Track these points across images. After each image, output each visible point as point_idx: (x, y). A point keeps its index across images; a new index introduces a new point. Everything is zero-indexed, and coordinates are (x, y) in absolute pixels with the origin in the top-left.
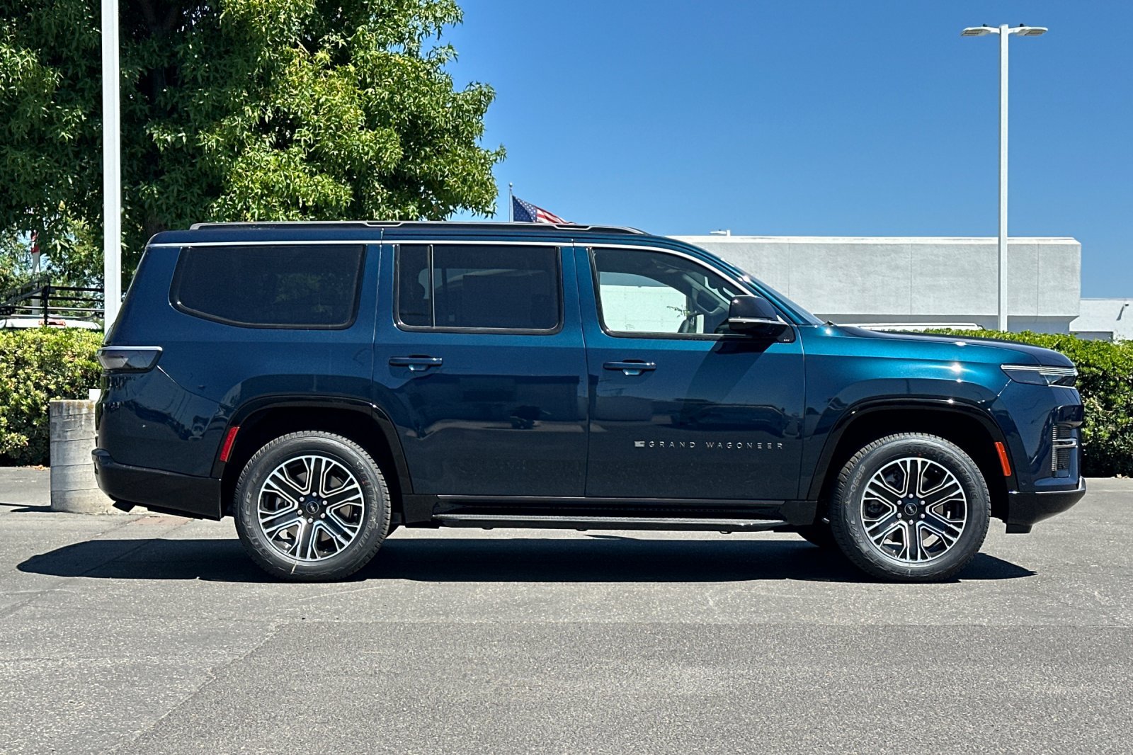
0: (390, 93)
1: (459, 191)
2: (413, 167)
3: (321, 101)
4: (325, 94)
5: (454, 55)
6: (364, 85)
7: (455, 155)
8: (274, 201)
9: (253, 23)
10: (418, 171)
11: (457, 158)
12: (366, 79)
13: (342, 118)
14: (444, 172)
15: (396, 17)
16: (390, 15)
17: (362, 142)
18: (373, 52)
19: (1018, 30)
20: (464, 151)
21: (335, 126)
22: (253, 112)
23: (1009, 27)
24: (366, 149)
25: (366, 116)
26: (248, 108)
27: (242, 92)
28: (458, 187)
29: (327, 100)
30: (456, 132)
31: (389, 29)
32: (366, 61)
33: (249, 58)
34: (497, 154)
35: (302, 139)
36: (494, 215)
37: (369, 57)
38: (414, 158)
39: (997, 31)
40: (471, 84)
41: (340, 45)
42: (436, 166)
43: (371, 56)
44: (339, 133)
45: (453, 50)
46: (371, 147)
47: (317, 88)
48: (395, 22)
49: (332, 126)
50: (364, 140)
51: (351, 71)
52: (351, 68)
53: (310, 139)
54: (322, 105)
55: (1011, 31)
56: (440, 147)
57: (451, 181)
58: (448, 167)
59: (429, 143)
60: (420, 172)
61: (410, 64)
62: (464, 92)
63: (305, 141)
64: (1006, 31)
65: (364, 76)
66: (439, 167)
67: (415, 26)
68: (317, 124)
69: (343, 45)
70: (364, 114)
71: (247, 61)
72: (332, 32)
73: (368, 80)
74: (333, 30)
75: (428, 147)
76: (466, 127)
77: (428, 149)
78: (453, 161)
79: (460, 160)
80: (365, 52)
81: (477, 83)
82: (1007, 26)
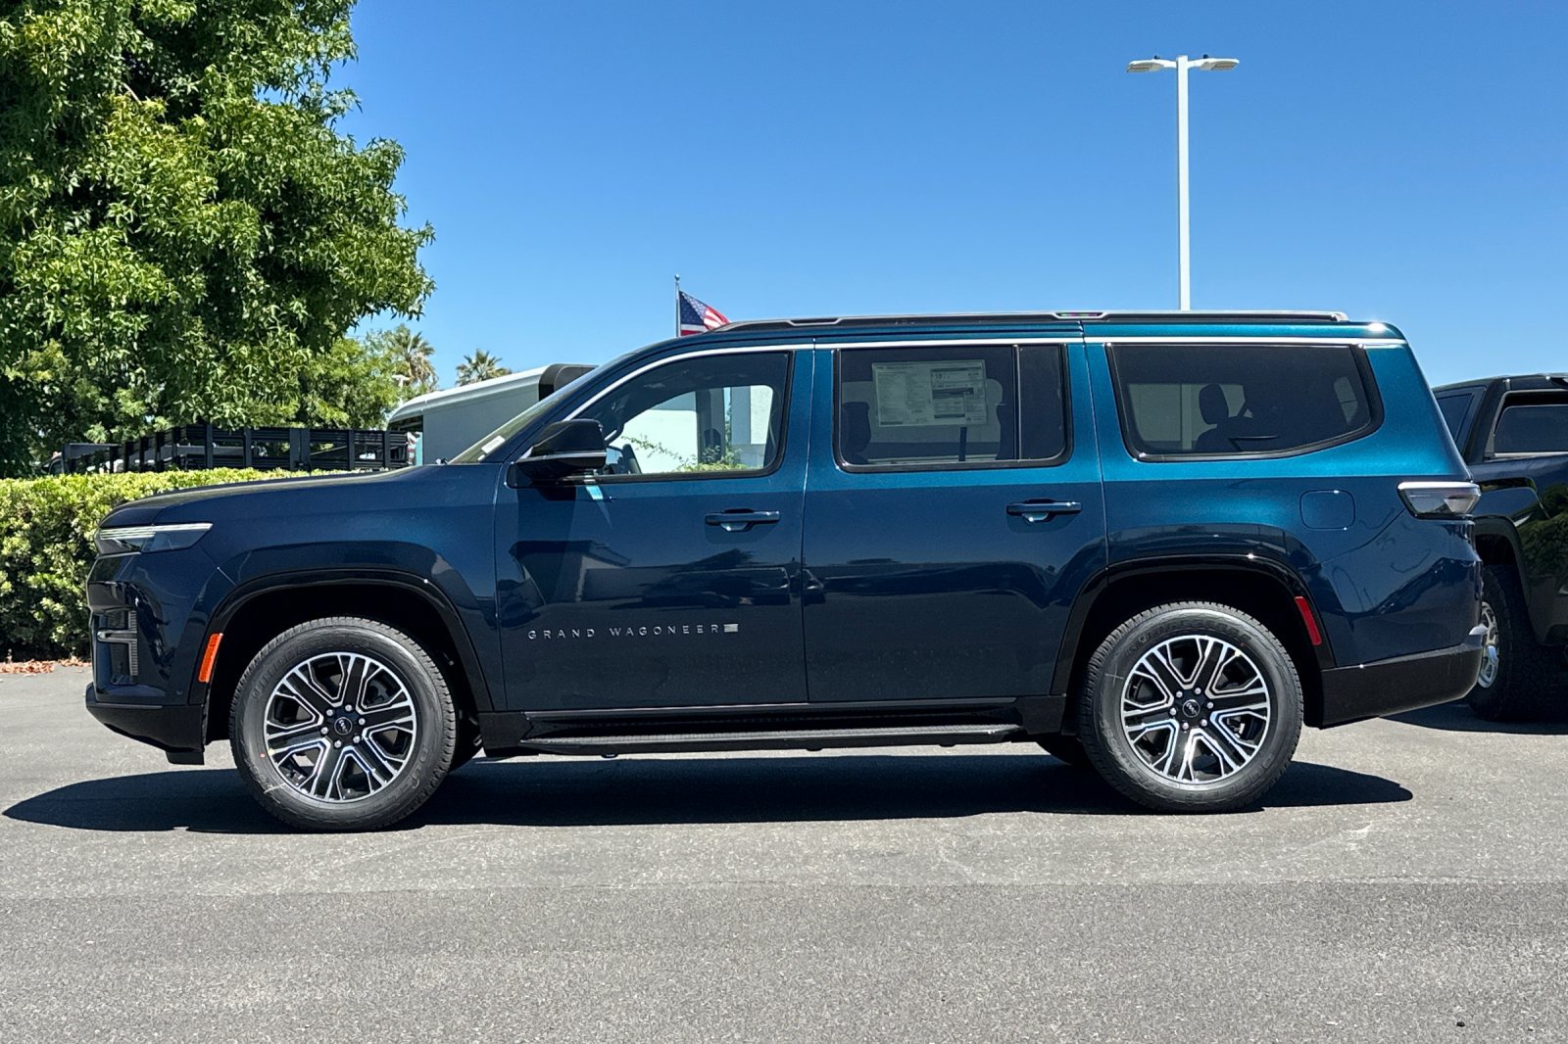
0: (249, 153)
1: (353, 285)
2: (294, 253)
3: (151, 165)
4: (157, 156)
5: (357, 102)
6: (217, 144)
7: (350, 236)
8: (77, 299)
9: (31, 63)
10: (301, 258)
11: (351, 240)
12: (221, 136)
13: (179, 187)
14: (333, 260)
15: (264, 53)
16: (256, 49)
17: (201, 219)
18: (229, 100)
19: (1200, 63)
20: (362, 231)
21: (168, 198)
22: (41, 182)
23: (1189, 60)
24: (207, 229)
25: (218, 185)
26: (35, 176)
27: (24, 155)
28: (351, 279)
29: (158, 163)
30: (352, 207)
31: (253, 69)
32: (220, 112)
33: (35, 108)
34: (423, 234)
35: (118, 217)
36: (421, 315)
37: (223, 107)
38: (297, 242)
39: (1172, 64)
40: (373, 142)
41: (189, 90)
42: (323, 251)
43: (226, 104)
44: (176, 208)
45: (353, 95)
46: (214, 226)
47: (146, 148)
48: (263, 58)
49: (164, 198)
50: (204, 218)
51: (199, 124)
52: (200, 121)
53: (128, 216)
54: (154, 170)
55: (1192, 64)
56: (329, 225)
57: (342, 270)
58: (338, 253)
59: (316, 221)
60: (303, 260)
61: (274, 114)
62: (364, 152)
63: (122, 219)
64: (1184, 64)
65: (218, 132)
66: (326, 253)
67: (291, 64)
68: (143, 196)
69: (193, 90)
70: (215, 182)
71: (33, 113)
72: (178, 73)
73: (224, 137)
74: (179, 70)
75: (315, 226)
76: (365, 198)
77: (314, 229)
78: (346, 245)
79: (355, 243)
80: (218, 100)
81: (381, 140)
82: (1185, 58)
